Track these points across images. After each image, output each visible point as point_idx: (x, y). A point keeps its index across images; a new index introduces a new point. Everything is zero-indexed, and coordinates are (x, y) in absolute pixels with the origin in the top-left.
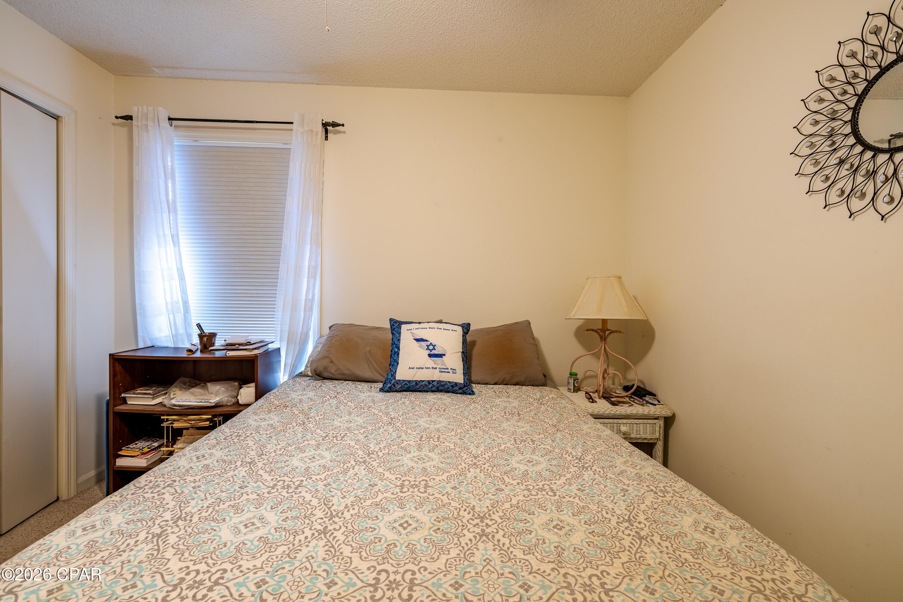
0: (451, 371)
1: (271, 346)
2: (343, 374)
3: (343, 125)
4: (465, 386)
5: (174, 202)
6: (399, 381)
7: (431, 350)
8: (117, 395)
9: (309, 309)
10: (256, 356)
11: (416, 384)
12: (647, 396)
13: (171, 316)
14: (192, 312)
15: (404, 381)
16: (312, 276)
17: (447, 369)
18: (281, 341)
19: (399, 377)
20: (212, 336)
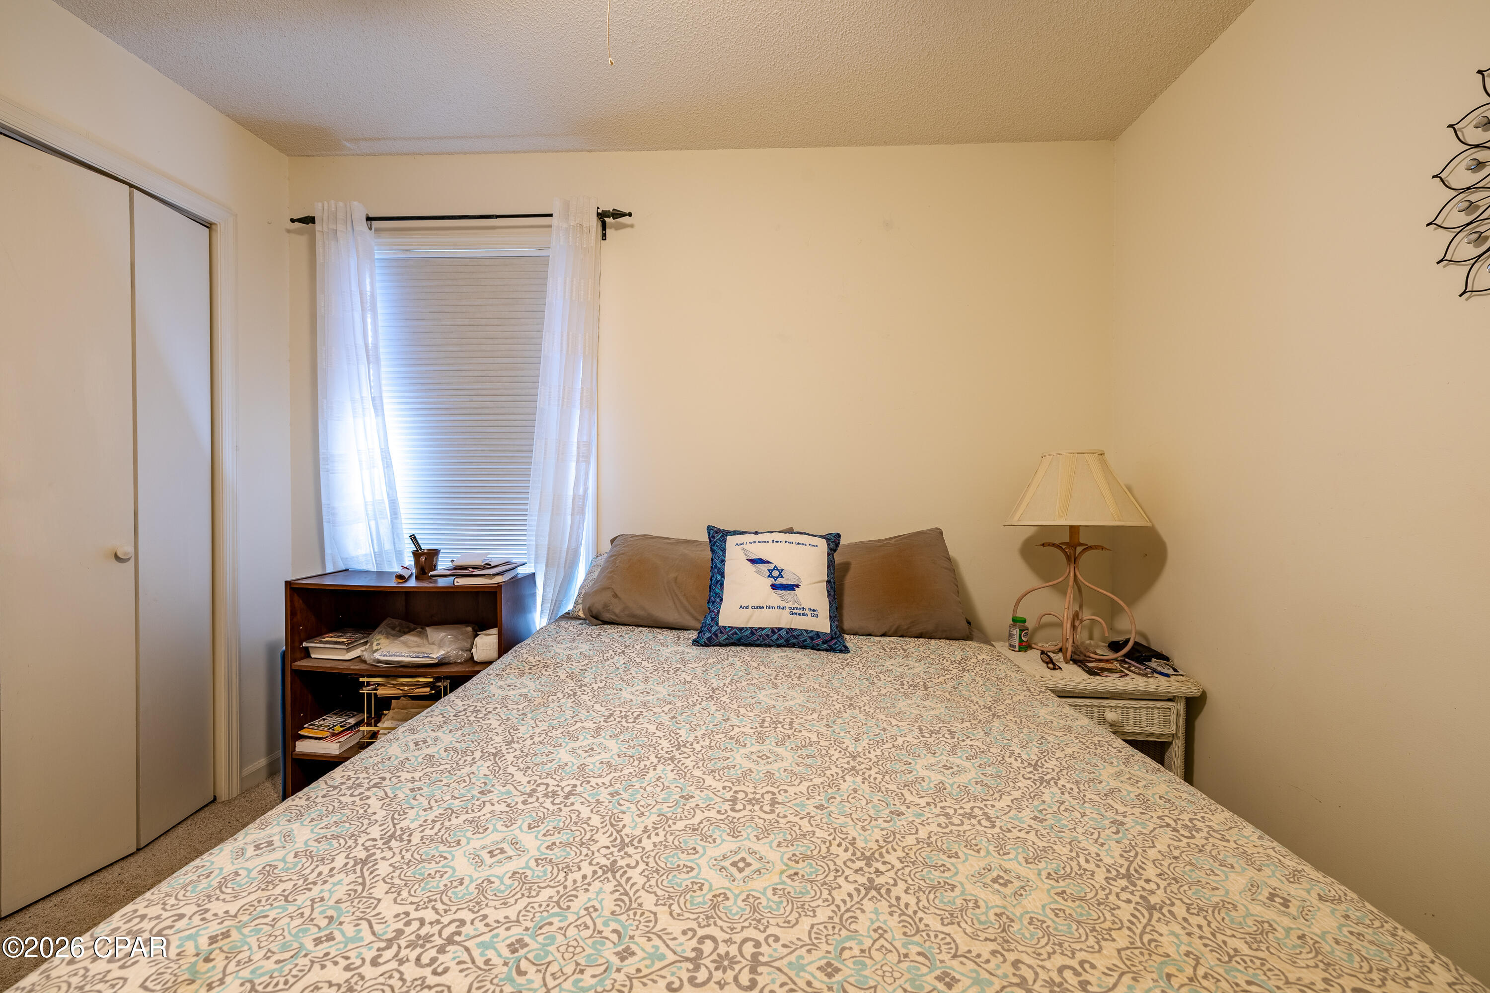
0: (809, 613)
1: (522, 571)
2: (634, 616)
3: (630, 215)
4: (832, 638)
5: (376, 346)
6: (724, 627)
7: (776, 578)
8: (297, 644)
9: (579, 511)
10: (499, 586)
11: (752, 633)
12: (1153, 660)
13: (373, 523)
14: (403, 516)
15: (732, 628)
16: (584, 458)
17: (803, 609)
18: (536, 562)
19: (723, 621)
20: (433, 554)
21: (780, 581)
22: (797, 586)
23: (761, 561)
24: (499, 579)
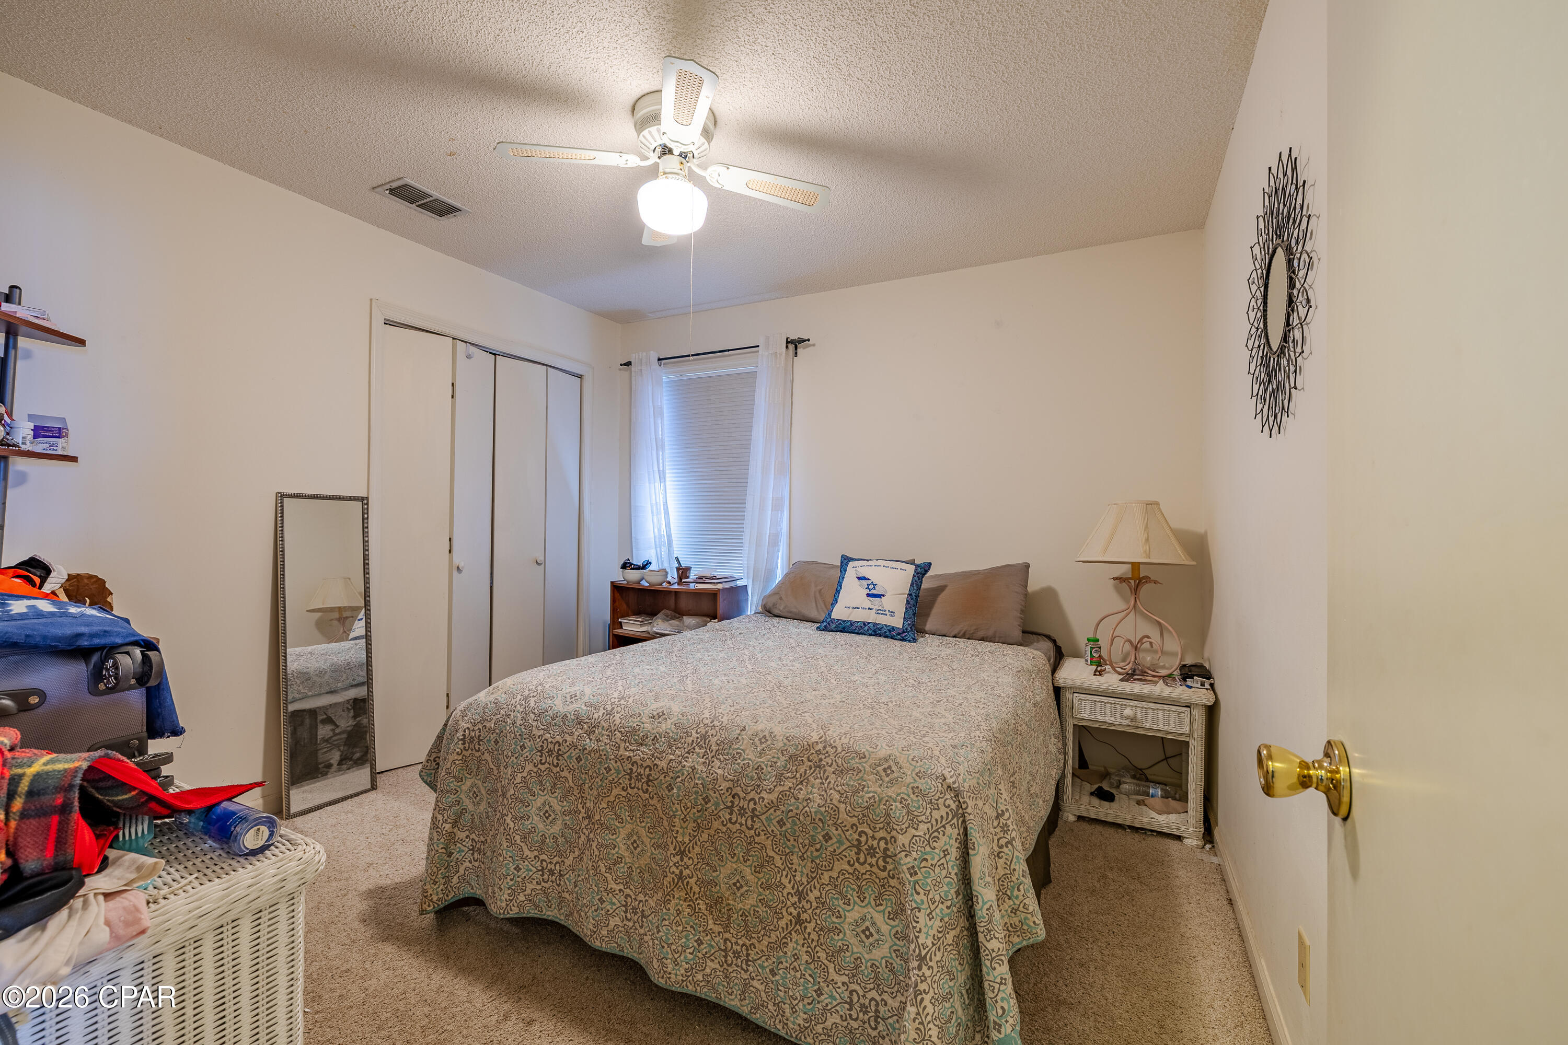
0: (888, 614)
1: (739, 583)
2: (791, 612)
3: (809, 340)
4: (904, 632)
6: (834, 619)
7: (870, 590)
8: (616, 619)
10: (719, 590)
11: (851, 624)
13: (658, 549)
14: (673, 545)
15: (839, 620)
17: (885, 610)
18: (748, 578)
19: (835, 616)
20: (688, 569)
21: (873, 592)
22: (883, 595)
23: (864, 578)
24: (720, 586)
